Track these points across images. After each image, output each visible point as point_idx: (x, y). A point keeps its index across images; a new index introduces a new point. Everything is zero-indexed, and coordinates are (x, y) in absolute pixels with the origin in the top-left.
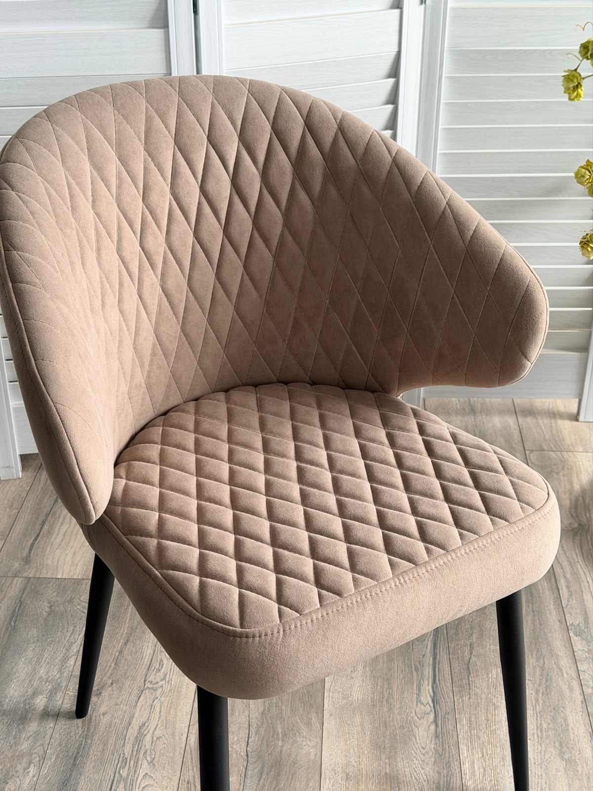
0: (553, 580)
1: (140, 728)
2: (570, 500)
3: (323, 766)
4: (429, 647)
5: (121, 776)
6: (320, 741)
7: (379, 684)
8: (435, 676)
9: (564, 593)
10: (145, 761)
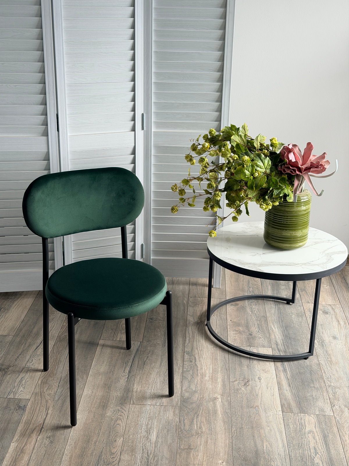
0: (184, 338)
1: (22, 378)
2: (200, 313)
3: (85, 389)
4: (132, 357)
5: (13, 391)
6: (85, 383)
7: (111, 367)
8: (132, 365)
9: (187, 341)
10: (22, 387)
